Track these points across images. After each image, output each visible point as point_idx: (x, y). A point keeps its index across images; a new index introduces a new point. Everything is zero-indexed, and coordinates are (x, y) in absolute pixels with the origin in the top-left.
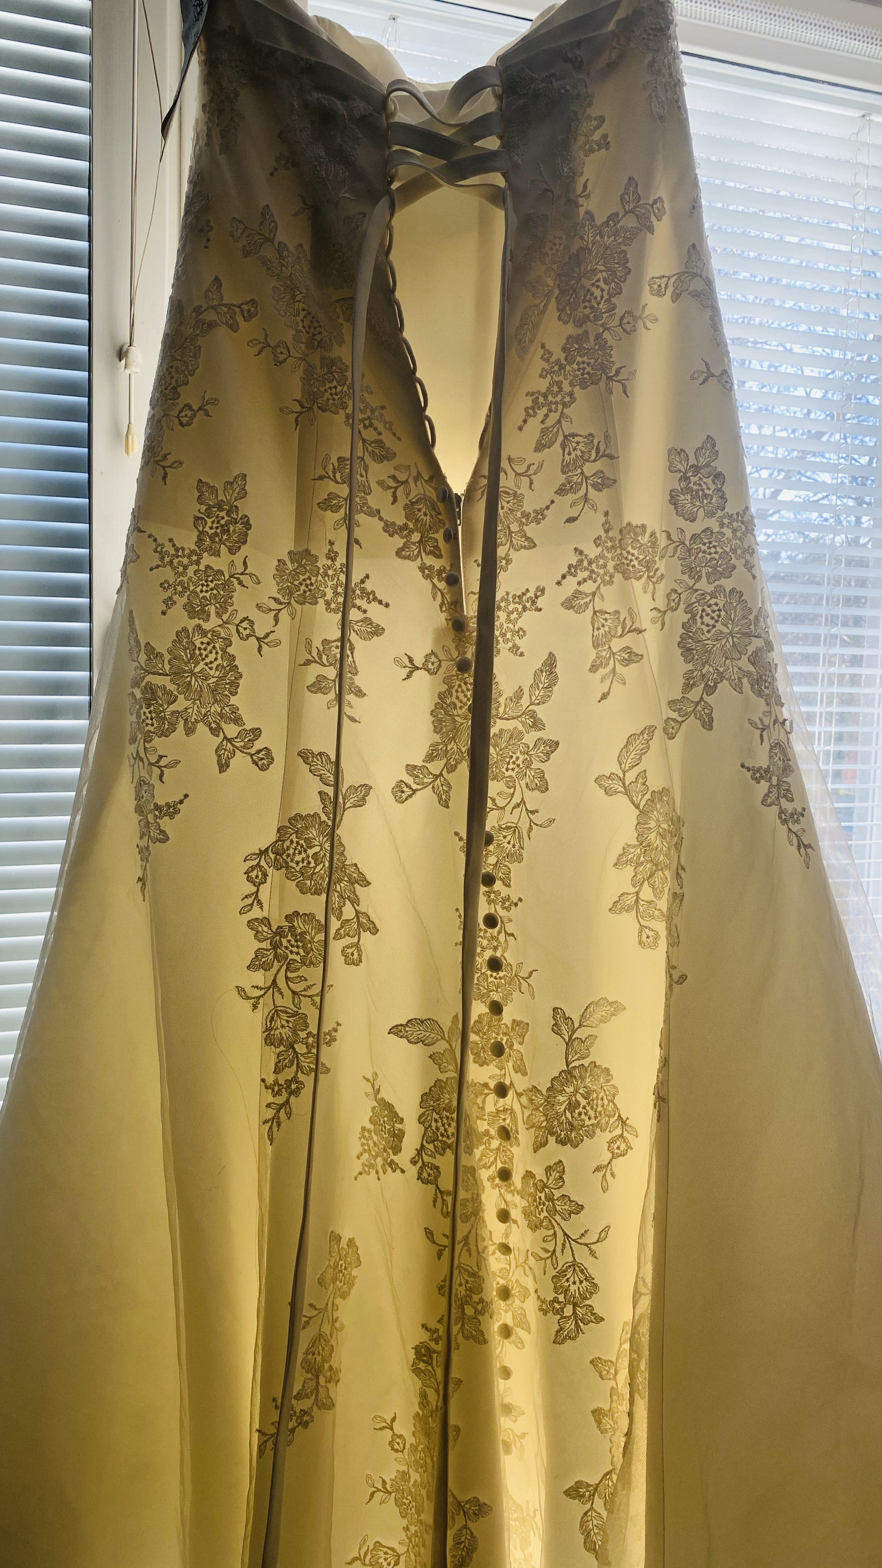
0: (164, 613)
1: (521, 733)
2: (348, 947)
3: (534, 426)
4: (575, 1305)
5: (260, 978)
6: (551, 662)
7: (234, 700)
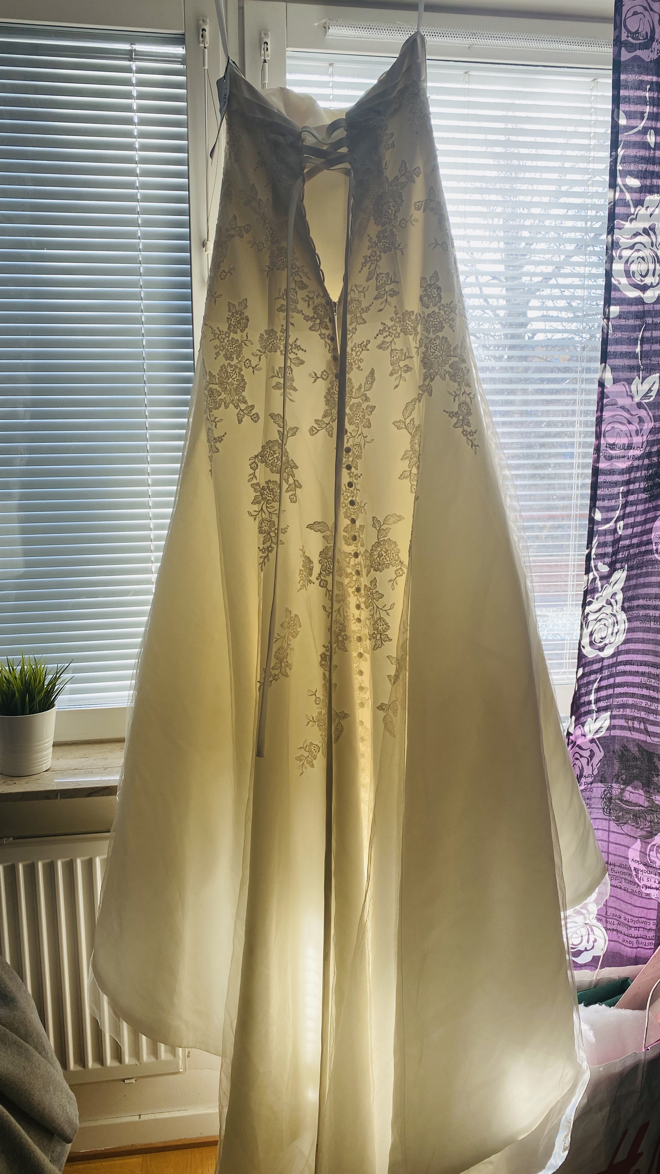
0: (216, 359)
1: (361, 403)
2: (291, 495)
3: (366, 270)
4: (381, 634)
5: (256, 507)
6: (372, 372)
7: (244, 394)
